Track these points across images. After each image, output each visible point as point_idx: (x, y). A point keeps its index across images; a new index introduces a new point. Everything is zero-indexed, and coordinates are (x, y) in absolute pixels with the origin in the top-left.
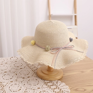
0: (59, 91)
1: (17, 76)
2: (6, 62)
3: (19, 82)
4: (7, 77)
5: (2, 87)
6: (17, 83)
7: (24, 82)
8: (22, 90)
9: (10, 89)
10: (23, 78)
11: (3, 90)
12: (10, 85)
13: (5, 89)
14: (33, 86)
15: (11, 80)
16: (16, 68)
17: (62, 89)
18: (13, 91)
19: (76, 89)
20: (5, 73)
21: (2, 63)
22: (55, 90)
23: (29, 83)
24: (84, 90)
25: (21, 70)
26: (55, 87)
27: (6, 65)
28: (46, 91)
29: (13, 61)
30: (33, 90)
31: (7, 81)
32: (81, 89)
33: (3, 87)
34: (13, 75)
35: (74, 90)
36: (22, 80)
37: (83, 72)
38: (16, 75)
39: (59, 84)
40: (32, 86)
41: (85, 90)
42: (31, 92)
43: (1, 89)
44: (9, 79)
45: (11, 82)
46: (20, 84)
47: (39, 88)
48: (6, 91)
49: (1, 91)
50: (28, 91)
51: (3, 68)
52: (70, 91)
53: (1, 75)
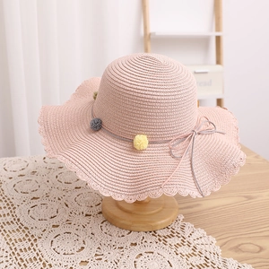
0: (191, 252)
1: (68, 210)
2: (31, 168)
3: (76, 227)
4: (42, 212)
5: (30, 240)
6: (73, 231)
7: (90, 225)
8: (88, 249)
9: (53, 247)
10: (87, 215)
11: (35, 250)
13: (39, 246)
14: (117, 238)
15: (54, 221)
16: (63, 186)
17: (198, 247)
18: (62, 253)
19: (237, 247)
20: (35, 202)
21: (22, 173)
22: (180, 250)
23: (105, 230)
24: (258, 249)
25: (79, 191)
26: (180, 242)
27: (34, 178)
28: (155, 252)
29: (53, 166)
30: (118, 250)
31: (43, 225)
32: (251, 247)
33: (32, 240)
34: (56, 205)
35: (231, 249)
36: (84, 220)
37: (249, 198)
38: (65, 206)
39: (187, 232)
40: (115, 238)
41: (261, 249)
42: (115, 255)
43: (29, 248)
44: (47, 218)
45: (54, 226)
46: (81, 233)
47: (136, 244)
48: (43, 252)
49: (29, 252)
50: (106, 253)
51: (27, 187)
52: (219, 251)
53: (25, 207)
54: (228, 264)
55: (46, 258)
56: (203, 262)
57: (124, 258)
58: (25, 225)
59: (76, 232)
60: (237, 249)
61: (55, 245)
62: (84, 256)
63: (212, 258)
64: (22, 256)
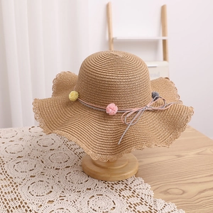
0: (131, 194)
1: (43, 165)
2: (19, 136)
3: (48, 177)
4: (24, 166)
5: (13, 186)
6: (44, 179)
7: (58, 176)
8: (55, 192)
9: (29, 191)
10: (56, 169)
11: (16, 193)
12: (30, 182)
13: (19, 190)
14: (77, 185)
15: (32, 173)
16: (41, 148)
17: (137, 191)
18: (35, 195)
19: (166, 191)
20: (19, 160)
21: (12, 139)
22: (123, 193)
23: (68, 179)
24: (181, 192)
25: (53, 152)
26: (123, 187)
27: (21, 142)
28: (104, 195)
29: (35, 135)
30: (77, 193)
31: (23, 176)
32: (176, 191)
33: (15, 186)
34: (35, 162)
35: (161, 192)
36: (53, 172)
37: (179, 156)
38: (41, 163)
39: (130, 180)
41: (184, 192)
42: (74, 196)
43: (12, 192)
44: (27, 171)
45: (31, 176)
46: (51, 181)
47: (90, 189)
48: (22, 194)
49: (11, 194)
50: (67, 195)
51: (15, 149)
52: (152, 194)
53: (11, 163)
54: (157, 203)
55: (23, 198)
56: (139, 201)
57: (81, 198)
58: (11, 175)
59: (48, 181)
60: (166, 192)
61: (31, 190)
62: (51, 197)
63: (146, 198)
64: (6, 197)
